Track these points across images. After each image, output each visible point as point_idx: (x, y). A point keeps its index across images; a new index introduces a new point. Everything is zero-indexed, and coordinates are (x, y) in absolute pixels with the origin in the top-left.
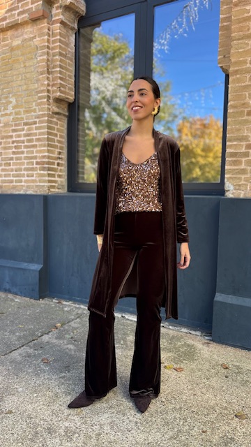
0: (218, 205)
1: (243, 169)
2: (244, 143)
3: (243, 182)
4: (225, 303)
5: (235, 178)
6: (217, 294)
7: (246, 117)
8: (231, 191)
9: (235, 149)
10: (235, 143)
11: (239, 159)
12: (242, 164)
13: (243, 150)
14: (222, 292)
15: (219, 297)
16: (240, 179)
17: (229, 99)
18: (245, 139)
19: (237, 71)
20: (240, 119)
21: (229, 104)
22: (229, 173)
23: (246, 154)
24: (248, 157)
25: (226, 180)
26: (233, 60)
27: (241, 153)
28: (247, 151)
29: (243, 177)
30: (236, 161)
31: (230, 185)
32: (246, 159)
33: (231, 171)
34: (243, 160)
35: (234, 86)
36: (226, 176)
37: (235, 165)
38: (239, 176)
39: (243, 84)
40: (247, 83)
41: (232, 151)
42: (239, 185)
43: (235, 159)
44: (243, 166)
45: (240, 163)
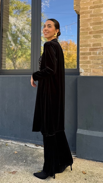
0: (76, 80)
1: (88, 61)
2: (88, 48)
3: (89, 68)
4: (83, 134)
5: (84, 65)
6: (78, 130)
7: (89, 35)
8: (83, 72)
9: (84, 51)
10: (84, 48)
11: (86, 56)
12: (88, 59)
13: (88, 51)
14: (81, 128)
15: (79, 131)
16: (87, 66)
17: (80, 26)
18: (89, 46)
19: (83, 12)
20: (86, 36)
21: (80, 28)
22: (81, 63)
23: (90, 54)
24: (91, 55)
25: (80, 67)
26: (81, 7)
27: (87, 53)
28: (90, 52)
29: (89, 65)
30: (84, 57)
31: (82, 70)
32: (90, 56)
33: (83, 62)
34: (88, 56)
35: (82, 19)
36: (80, 65)
37: (84, 59)
38: (86, 65)
39: (87, 19)
40: (89, 18)
41: (82, 52)
42: (87, 70)
43: (84, 56)
44: (88, 60)
45: (87, 58)
